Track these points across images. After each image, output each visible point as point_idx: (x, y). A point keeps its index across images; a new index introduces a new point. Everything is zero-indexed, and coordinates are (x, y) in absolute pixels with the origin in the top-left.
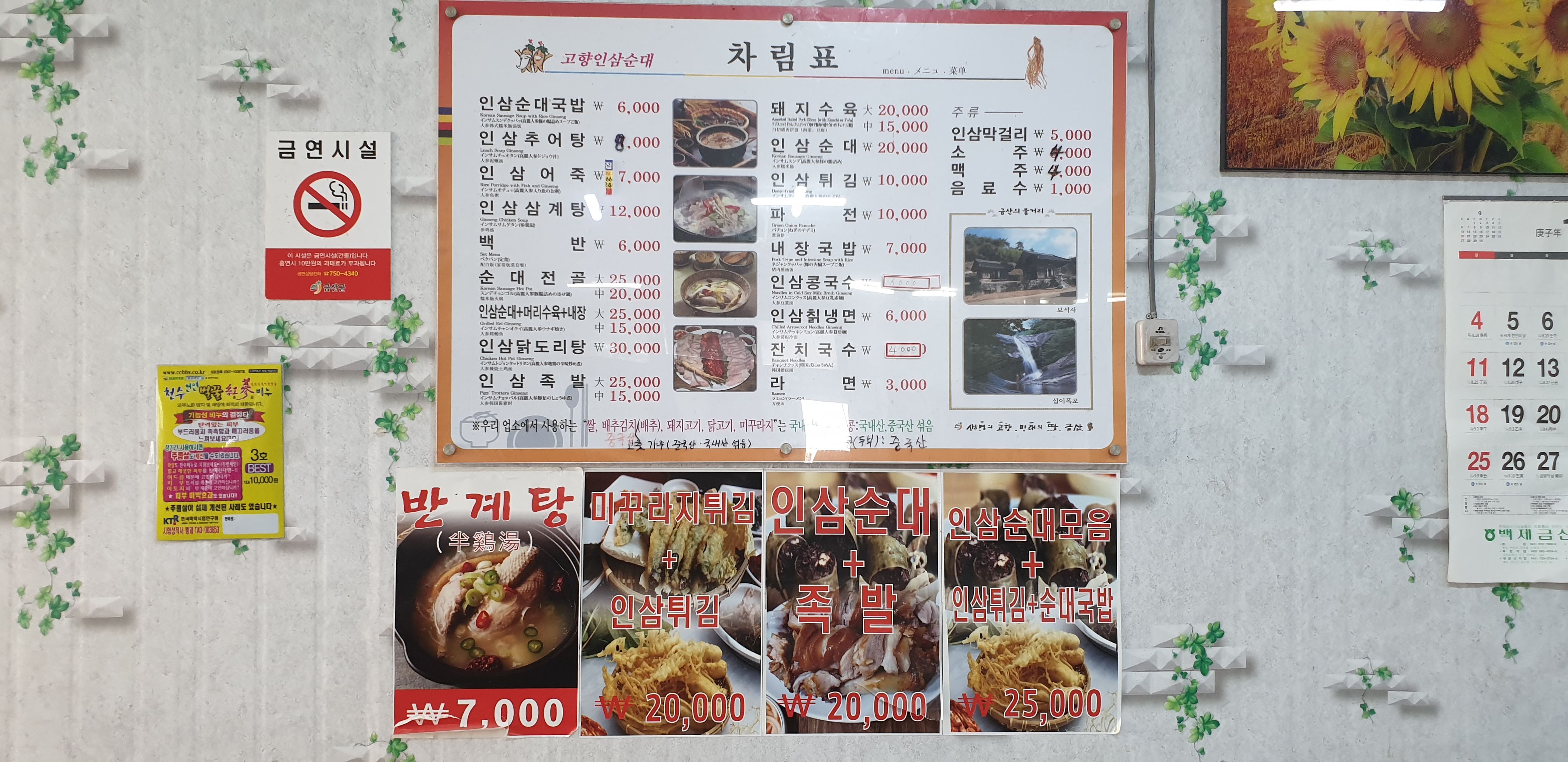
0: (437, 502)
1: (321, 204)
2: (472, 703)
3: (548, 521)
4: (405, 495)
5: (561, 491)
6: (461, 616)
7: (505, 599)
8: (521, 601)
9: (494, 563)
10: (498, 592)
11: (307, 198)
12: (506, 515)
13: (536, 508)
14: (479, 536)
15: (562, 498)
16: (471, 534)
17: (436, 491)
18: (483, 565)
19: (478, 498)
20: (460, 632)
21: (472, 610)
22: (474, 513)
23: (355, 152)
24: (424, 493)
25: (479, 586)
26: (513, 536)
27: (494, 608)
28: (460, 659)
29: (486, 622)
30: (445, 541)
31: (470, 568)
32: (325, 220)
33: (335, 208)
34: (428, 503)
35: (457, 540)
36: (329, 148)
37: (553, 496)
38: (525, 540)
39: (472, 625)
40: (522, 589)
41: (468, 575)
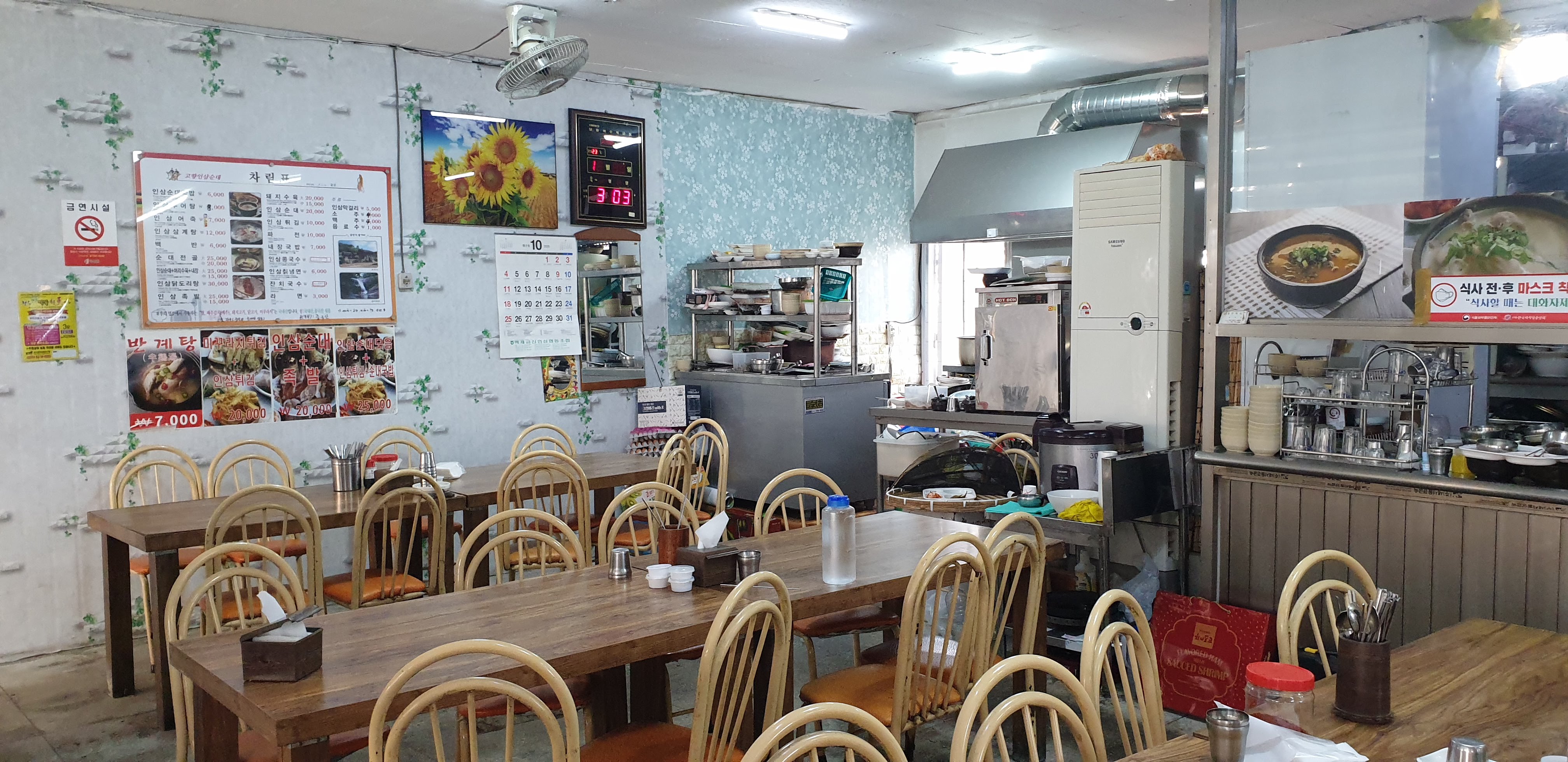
0: (142, 343)
1: (87, 229)
2: (161, 417)
3: (187, 349)
4: (129, 341)
5: (191, 337)
6: (155, 385)
7: (172, 378)
8: (179, 379)
9: (167, 365)
10: (170, 375)
11: (80, 226)
12: (171, 347)
13: (182, 344)
14: (160, 355)
15: (192, 341)
16: (157, 354)
17: (141, 339)
18: (163, 366)
19: (159, 341)
20: (155, 391)
21: (160, 383)
22: (158, 346)
23: (100, 208)
24: (137, 340)
25: (162, 374)
26: (174, 355)
27: (168, 381)
28: (155, 401)
29: (165, 387)
30: (147, 357)
31: (159, 367)
32: (89, 235)
33: (93, 230)
34: (139, 343)
35: (152, 357)
36: (89, 207)
37: (188, 340)
38: (179, 356)
39: (160, 388)
40: (179, 374)
41: (157, 370)
